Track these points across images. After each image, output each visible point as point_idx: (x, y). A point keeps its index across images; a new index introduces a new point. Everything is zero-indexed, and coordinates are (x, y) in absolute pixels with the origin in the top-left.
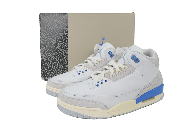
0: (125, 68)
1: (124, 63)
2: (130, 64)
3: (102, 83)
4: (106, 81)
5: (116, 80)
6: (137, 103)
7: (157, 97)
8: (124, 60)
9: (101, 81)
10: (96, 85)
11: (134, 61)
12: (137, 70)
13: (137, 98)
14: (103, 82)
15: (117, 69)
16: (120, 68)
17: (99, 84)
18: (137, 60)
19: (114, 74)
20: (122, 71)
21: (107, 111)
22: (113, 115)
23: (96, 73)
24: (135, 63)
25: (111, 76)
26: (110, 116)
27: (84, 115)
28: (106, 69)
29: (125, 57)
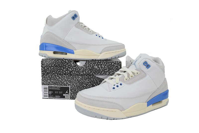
0: (137, 73)
1: (136, 69)
2: (142, 70)
3: (117, 86)
4: (121, 84)
5: (129, 84)
6: (148, 106)
7: (164, 101)
8: (136, 66)
9: (116, 85)
10: (112, 88)
11: (146, 67)
12: (148, 75)
13: (147, 101)
14: (119, 85)
15: (131, 74)
16: (133, 73)
17: (115, 87)
18: (148, 66)
19: (128, 79)
20: (135, 76)
21: (123, 112)
22: (128, 116)
23: (110, 78)
24: (147, 69)
25: (125, 80)
26: (125, 117)
27: (102, 115)
28: (119, 75)
29: (136, 64)
